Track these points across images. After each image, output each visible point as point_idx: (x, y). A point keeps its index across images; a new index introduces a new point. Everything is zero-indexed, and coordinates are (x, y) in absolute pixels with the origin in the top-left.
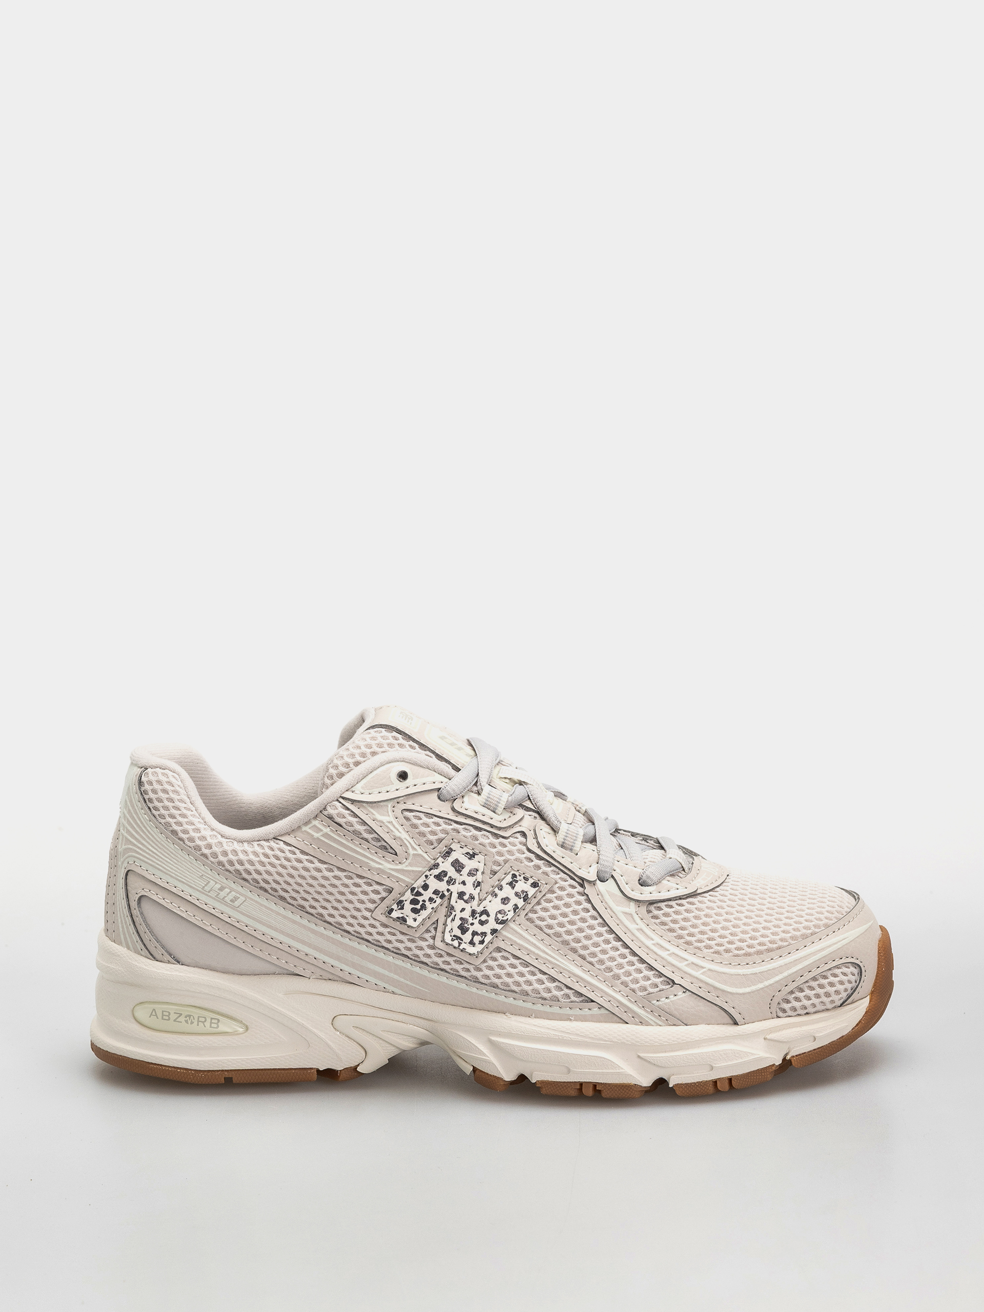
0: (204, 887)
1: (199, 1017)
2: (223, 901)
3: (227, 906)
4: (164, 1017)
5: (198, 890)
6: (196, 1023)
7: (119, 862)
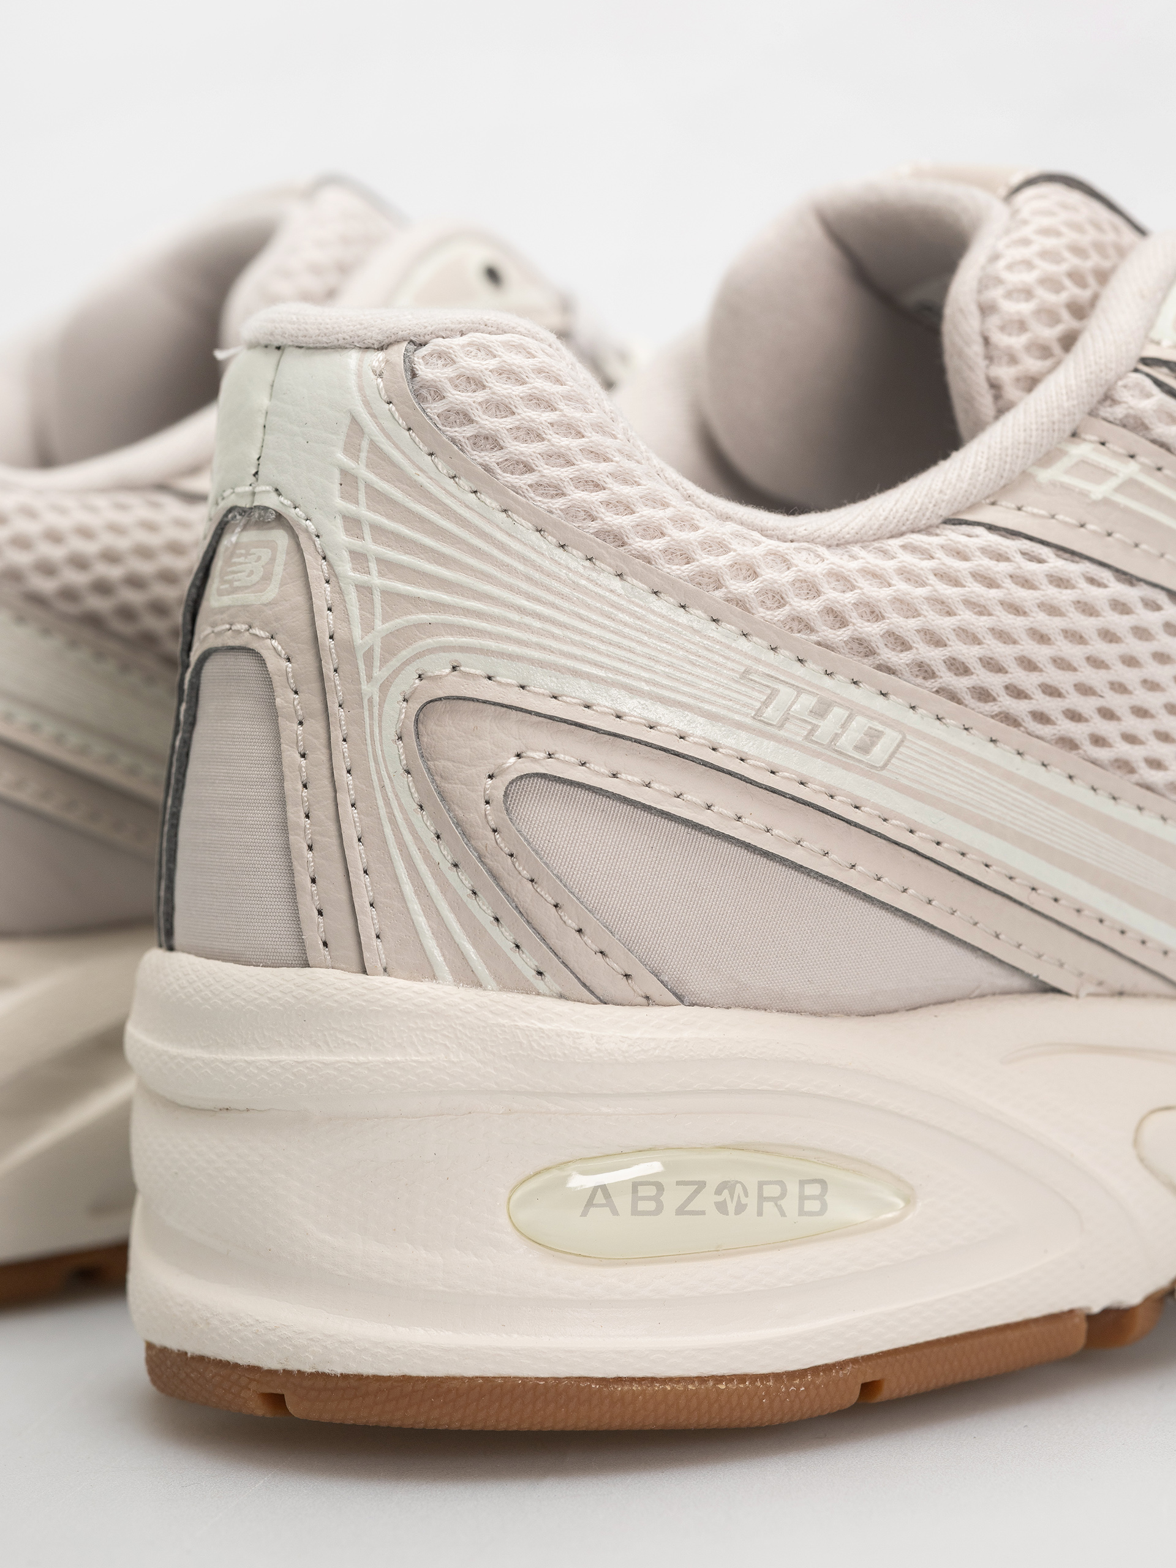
0: (759, 712)
1: (761, 1185)
2: (832, 752)
3: (846, 767)
4: (643, 1206)
5: (740, 726)
6: (752, 1202)
7: (365, 687)
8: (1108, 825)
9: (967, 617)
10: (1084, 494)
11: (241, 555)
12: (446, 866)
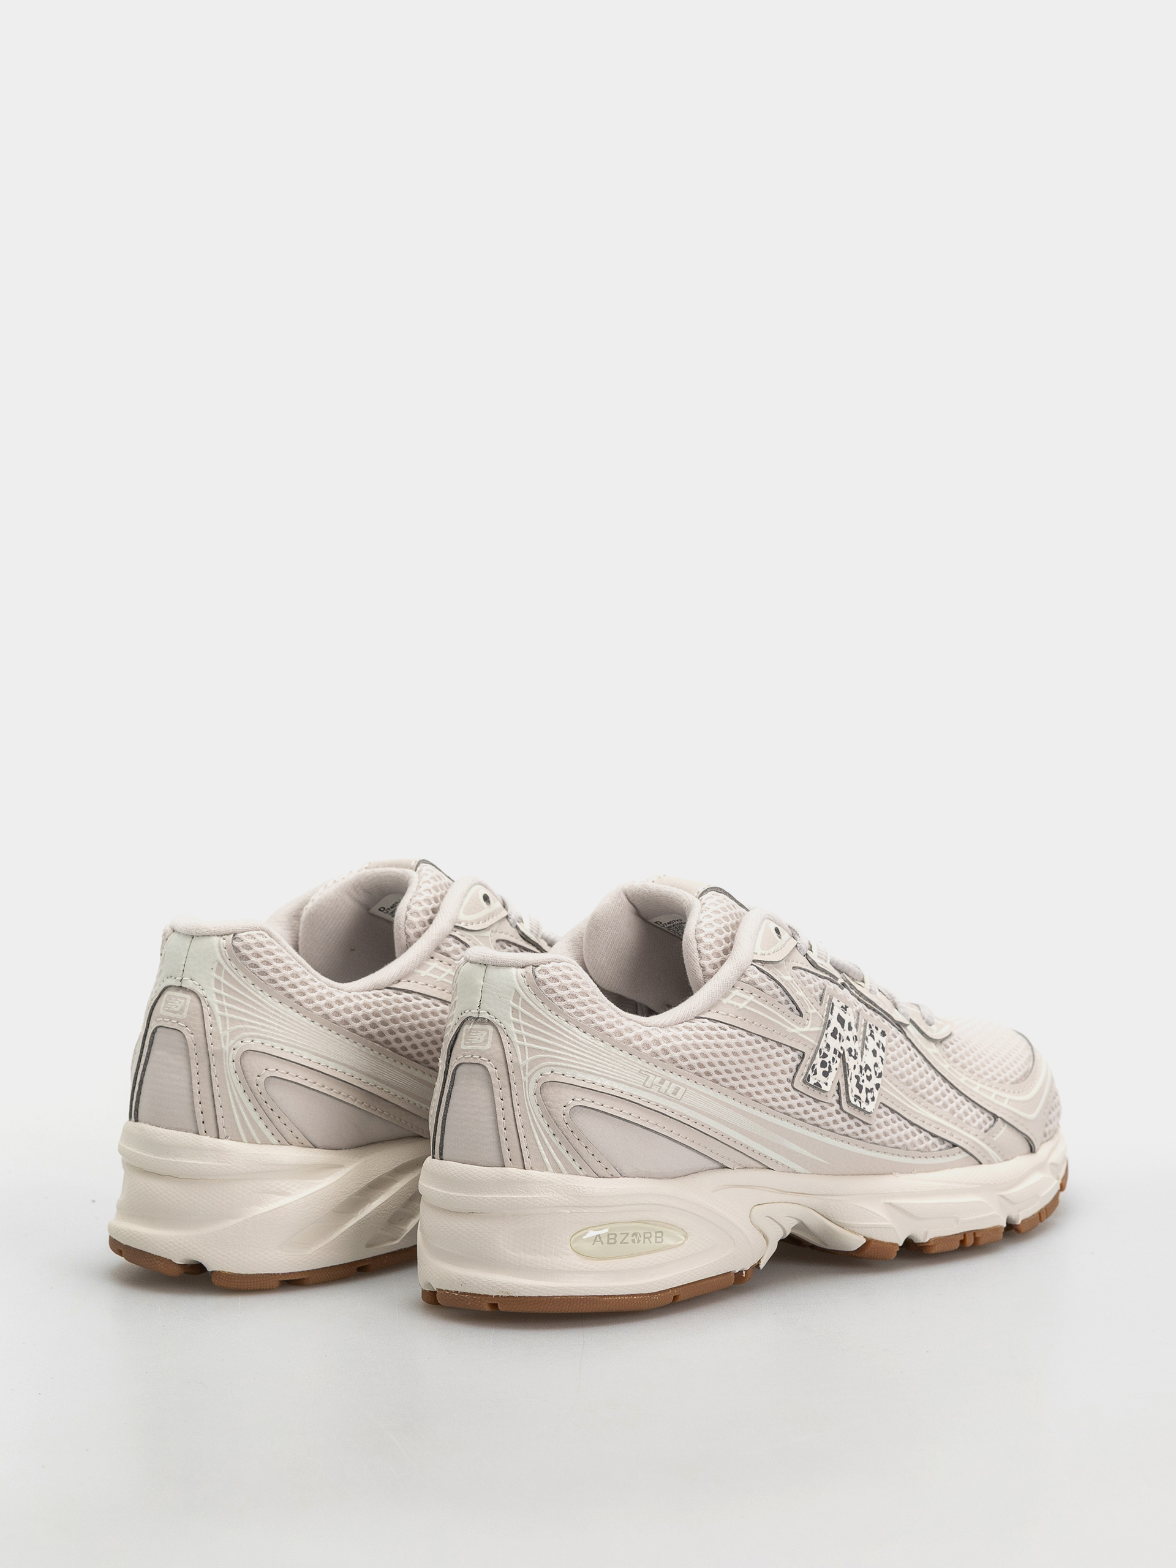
0: (644, 1083)
1: (644, 1233)
2: (665, 1095)
3: (670, 1100)
4: (611, 1241)
5: (639, 1088)
6: (642, 1241)
7: (523, 1078)
8: (744, 1114)
9: (704, 1049)
10: (737, 1007)
11: (474, 1033)
12: (551, 1135)
